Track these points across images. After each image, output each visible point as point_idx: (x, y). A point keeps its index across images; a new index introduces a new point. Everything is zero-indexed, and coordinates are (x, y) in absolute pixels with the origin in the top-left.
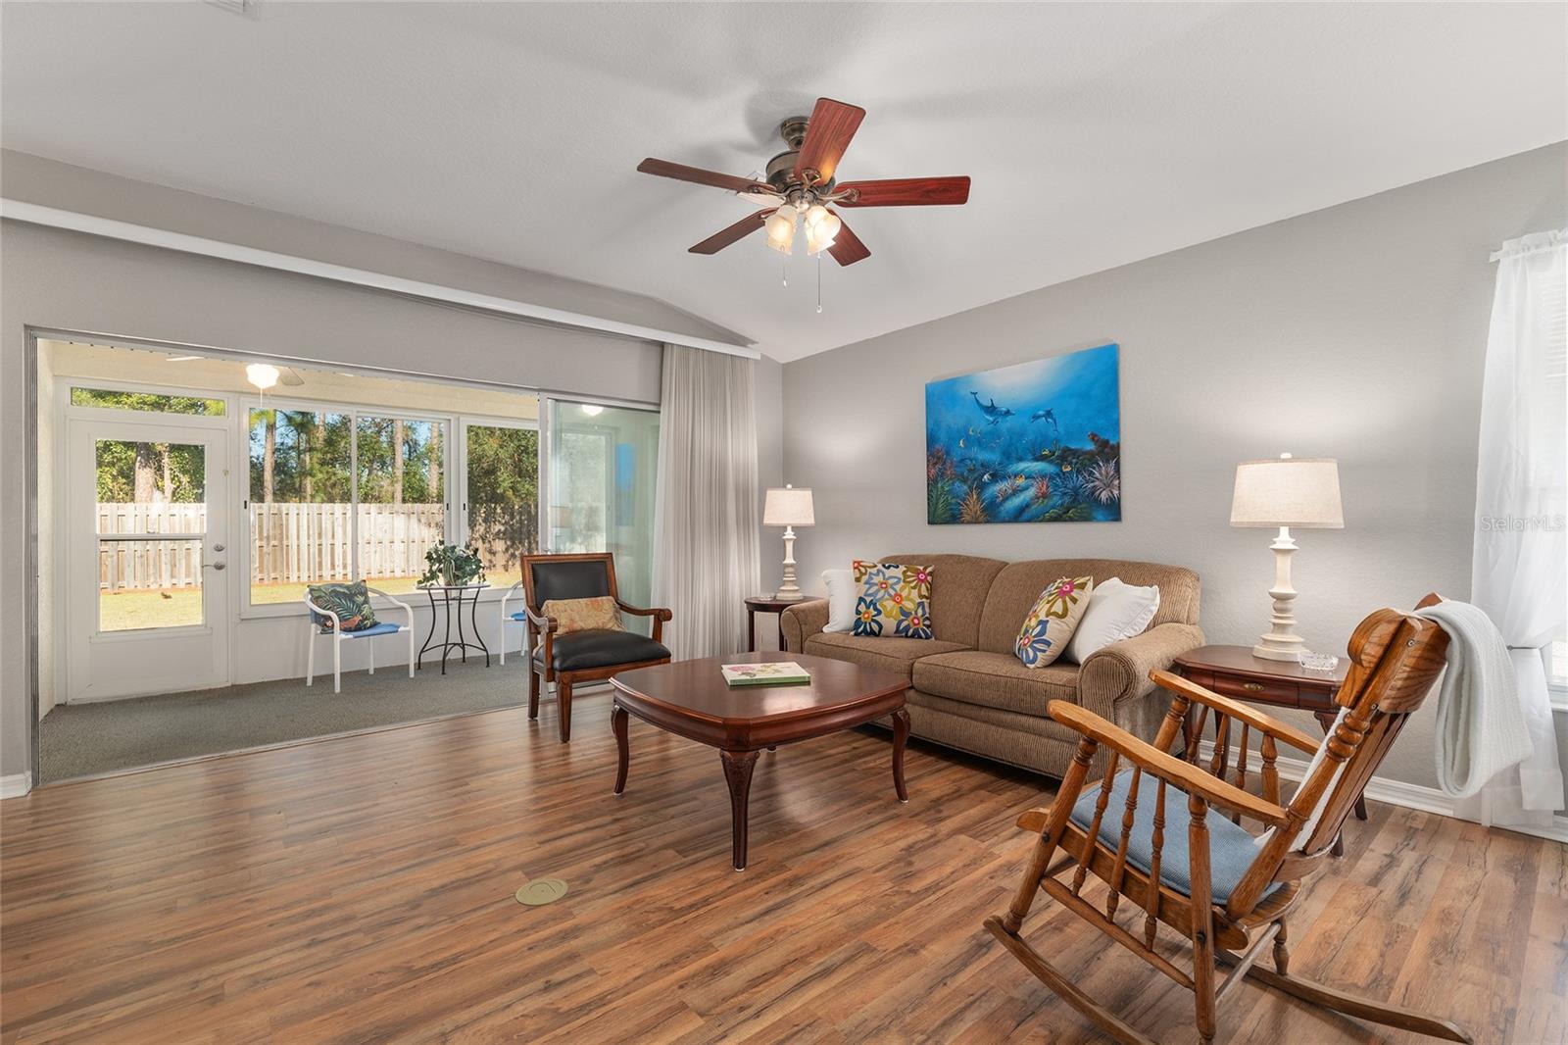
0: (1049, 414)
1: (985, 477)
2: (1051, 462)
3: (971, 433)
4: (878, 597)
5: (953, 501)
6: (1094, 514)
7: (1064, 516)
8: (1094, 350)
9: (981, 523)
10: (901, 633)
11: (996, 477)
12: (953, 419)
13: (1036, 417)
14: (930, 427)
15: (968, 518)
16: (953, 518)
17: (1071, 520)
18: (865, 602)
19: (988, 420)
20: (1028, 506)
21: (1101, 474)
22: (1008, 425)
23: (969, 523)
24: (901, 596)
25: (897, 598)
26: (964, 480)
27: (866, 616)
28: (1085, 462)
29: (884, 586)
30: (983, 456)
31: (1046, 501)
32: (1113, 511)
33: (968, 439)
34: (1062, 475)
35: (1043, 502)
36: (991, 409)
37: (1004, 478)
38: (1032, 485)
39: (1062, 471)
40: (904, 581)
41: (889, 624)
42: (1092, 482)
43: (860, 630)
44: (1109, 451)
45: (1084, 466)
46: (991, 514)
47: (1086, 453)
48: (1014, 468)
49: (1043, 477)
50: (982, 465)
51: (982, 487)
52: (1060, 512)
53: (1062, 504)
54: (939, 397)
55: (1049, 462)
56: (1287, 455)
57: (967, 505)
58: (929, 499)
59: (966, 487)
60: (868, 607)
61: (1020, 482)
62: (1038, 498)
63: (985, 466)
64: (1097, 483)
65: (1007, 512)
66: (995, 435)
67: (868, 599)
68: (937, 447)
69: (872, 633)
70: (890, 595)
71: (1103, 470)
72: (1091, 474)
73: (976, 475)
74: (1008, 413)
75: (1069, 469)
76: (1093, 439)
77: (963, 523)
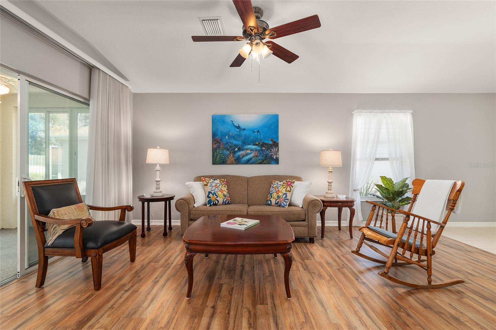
0: (258, 131)
1: (236, 149)
2: (259, 146)
3: (231, 134)
4: (216, 191)
5: (223, 157)
6: (272, 162)
7: (263, 163)
8: (272, 115)
9: (234, 164)
10: (224, 203)
11: (240, 150)
12: (222, 129)
13: (254, 132)
14: (214, 130)
15: (229, 162)
16: (223, 162)
17: (265, 164)
18: (212, 193)
19: (237, 131)
20: (251, 159)
21: (274, 151)
22: (245, 133)
23: (229, 164)
24: (222, 190)
25: (221, 191)
26: (228, 150)
27: (213, 198)
28: (269, 147)
29: (216, 187)
30: (235, 142)
31: (257, 158)
32: (277, 161)
33: (229, 136)
34: (262, 150)
35: (256, 158)
36: (238, 127)
37: (243, 150)
38: (252, 153)
39: (262, 149)
40: (221, 185)
41: (221, 200)
42: (271, 153)
43: (212, 204)
44: (276, 144)
45: (269, 148)
46: (238, 161)
47: (270, 144)
48: (246, 147)
49: (256, 150)
50: (235, 145)
51: (235, 152)
52: (261, 161)
53: (262, 159)
54: (217, 121)
55: (258, 146)
56: (331, 149)
57: (229, 158)
58: (213, 155)
59: (228, 152)
60: (213, 195)
61: (249, 151)
62: (254, 157)
63: (236, 146)
64: (273, 153)
65: (244, 161)
66: (239, 136)
67: (213, 192)
68: (217, 137)
69: (216, 205)
70: (219, 190)
71: (274, 150)
72: (271, 150)
73: (232, 148)
74: (244, 129)
75: (264, 149)
76: (272, 141)
77: (227, 164)
